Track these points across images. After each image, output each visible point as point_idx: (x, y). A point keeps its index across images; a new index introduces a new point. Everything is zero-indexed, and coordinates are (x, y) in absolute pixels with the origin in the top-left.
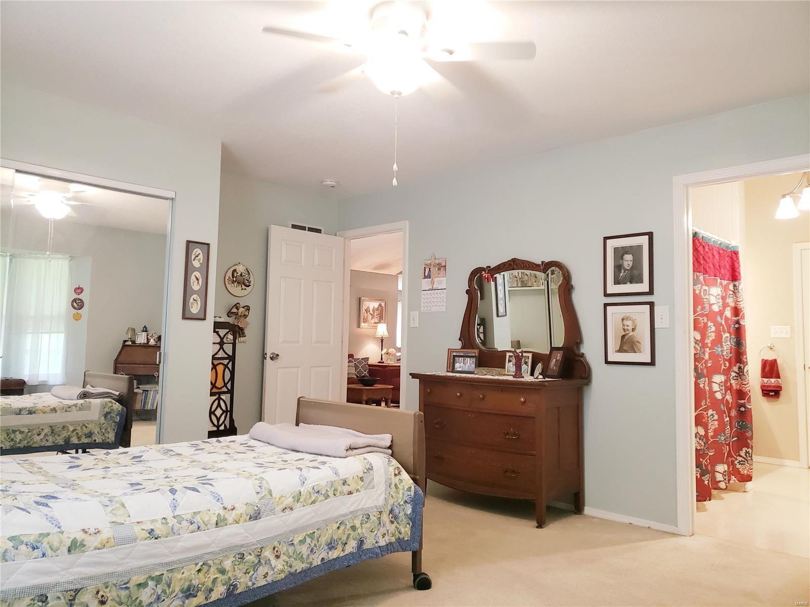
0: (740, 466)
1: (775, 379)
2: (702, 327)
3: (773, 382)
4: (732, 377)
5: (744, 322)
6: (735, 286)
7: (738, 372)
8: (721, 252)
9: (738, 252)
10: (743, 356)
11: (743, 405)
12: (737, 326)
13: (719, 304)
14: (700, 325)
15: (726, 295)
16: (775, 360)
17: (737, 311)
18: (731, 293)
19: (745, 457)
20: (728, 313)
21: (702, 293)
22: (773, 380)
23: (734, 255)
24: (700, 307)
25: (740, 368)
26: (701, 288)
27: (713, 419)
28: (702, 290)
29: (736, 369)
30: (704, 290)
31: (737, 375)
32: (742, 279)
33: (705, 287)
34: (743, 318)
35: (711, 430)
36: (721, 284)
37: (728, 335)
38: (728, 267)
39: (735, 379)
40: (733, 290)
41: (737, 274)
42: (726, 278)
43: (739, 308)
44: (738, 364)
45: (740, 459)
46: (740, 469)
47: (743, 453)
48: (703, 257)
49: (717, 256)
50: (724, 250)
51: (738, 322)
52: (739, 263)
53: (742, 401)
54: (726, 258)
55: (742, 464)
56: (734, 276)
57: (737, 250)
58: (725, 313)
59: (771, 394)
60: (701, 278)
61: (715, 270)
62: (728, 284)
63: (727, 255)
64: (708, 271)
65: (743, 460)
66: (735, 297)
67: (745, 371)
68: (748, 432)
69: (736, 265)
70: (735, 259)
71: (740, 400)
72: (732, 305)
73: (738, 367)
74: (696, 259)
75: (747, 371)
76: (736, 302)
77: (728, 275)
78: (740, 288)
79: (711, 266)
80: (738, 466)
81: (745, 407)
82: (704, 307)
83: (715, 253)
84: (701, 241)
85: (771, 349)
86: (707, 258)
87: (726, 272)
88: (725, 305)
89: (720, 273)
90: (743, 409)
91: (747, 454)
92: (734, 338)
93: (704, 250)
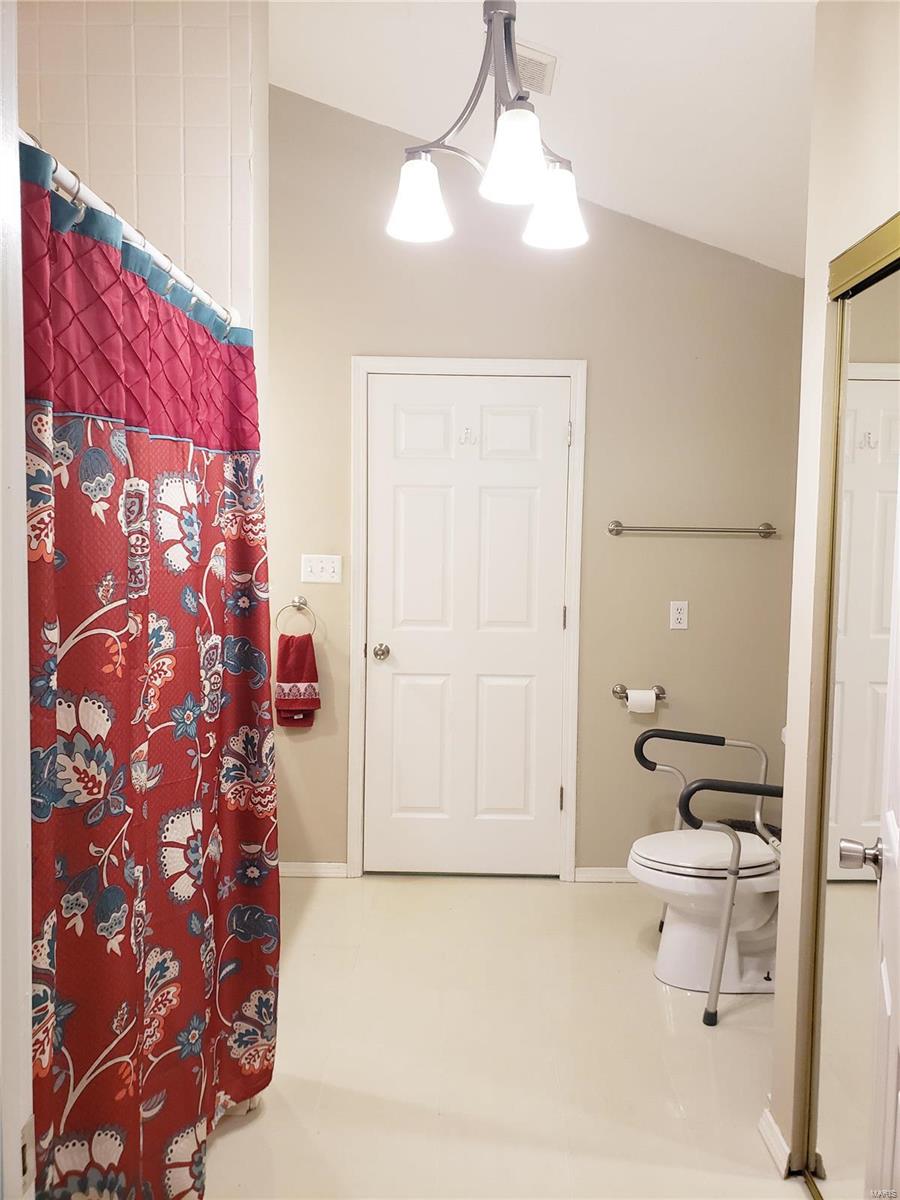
0: (242, 1049)
1: (307, 684)
2: (119, 673)
3: (302, 691)
4: (224, 772)
5: (267, 591)
6: (239, 467)
7: (243, 753)
8: (200, 340)
9: (251, 351)
10: (260, 704)
11: (257, 861)
12: (244, 603)
13: (190, 544)
14: (108, 669)
15: (213, 497)
16: (308, 638)
17: (245, 555)
18: (228, 490)
19: (256, 1017)
20: (218, 565)
21: (121, 516)
22: (302, 686)
23: (238, 361)
24: (109, 580)
25: (248, 741)
26: (117, 489)
27: (160, 982)
28: (121, 500)
29: (236, 744)
30: (129, 495)
31: (238, 763)
32: (261, 445)
33: (134, 481)
34: (264, 576)
35: (155, 1023)
36: (198, 461)
37: (216, 639)
38: (218, 398)
39: (235, 778)
40: (234, 480)
41: (247, 427)
42: (213, 441)
43: (252, 544)
44: (243, 730)
45: (242, 1027)
46: (243, 1061)
47: (250, 1010)
48: (128, 344)
49: (185, 354)
50: (210, 337)
51: (247, 590)
52: (253, 392)
53: (254, 849)
54: (214, 366)
55: (246, 1044)
56: (240, 437)
57: (248, 344)
58: (210, 564)
59: (296, 717)
60: (118, 441)
61: (177, 413)
62: (219, 463)
63: (216, 356)
64: (148, 408)
65: (251, 1028)
66: (240, 507)
67: (266, 750)
68: (267, 940)
69: (245, 394)
70: (241, 375)
71: (248, 843)
72: (232, 531)
73: (242, 737)
74: (95, 348)
75: (272, 749)
76: (244, 521)
77: (219, 432)
78: (256, 477)
79: (165, 393)
80: (237, 1052)
81: (261, 866)
82: (133, 571)
83: (180, 340)
84: (116, 260)
85: (299, 609)
86: (143, 353)
87: (212, 416)
88: (209, 537)
89: (194, 420)
90: (254, 872)
91: (264, 1010)
92: (236, 642)
93: (133, 316)
